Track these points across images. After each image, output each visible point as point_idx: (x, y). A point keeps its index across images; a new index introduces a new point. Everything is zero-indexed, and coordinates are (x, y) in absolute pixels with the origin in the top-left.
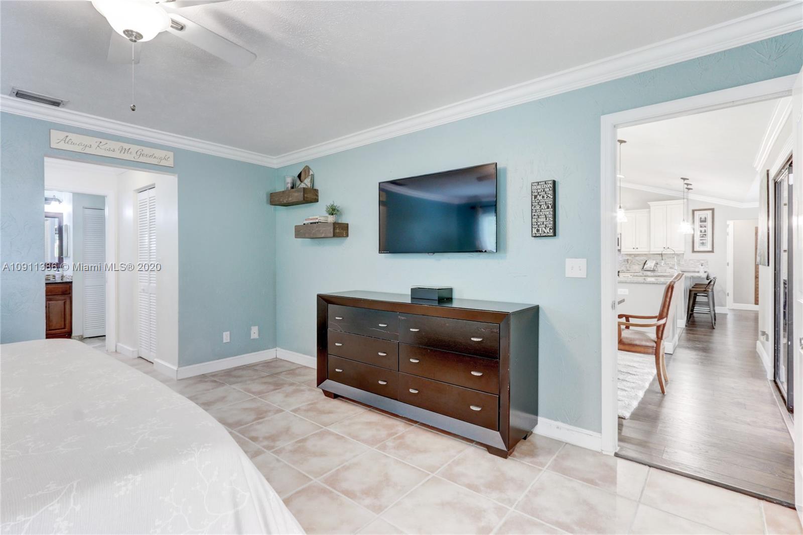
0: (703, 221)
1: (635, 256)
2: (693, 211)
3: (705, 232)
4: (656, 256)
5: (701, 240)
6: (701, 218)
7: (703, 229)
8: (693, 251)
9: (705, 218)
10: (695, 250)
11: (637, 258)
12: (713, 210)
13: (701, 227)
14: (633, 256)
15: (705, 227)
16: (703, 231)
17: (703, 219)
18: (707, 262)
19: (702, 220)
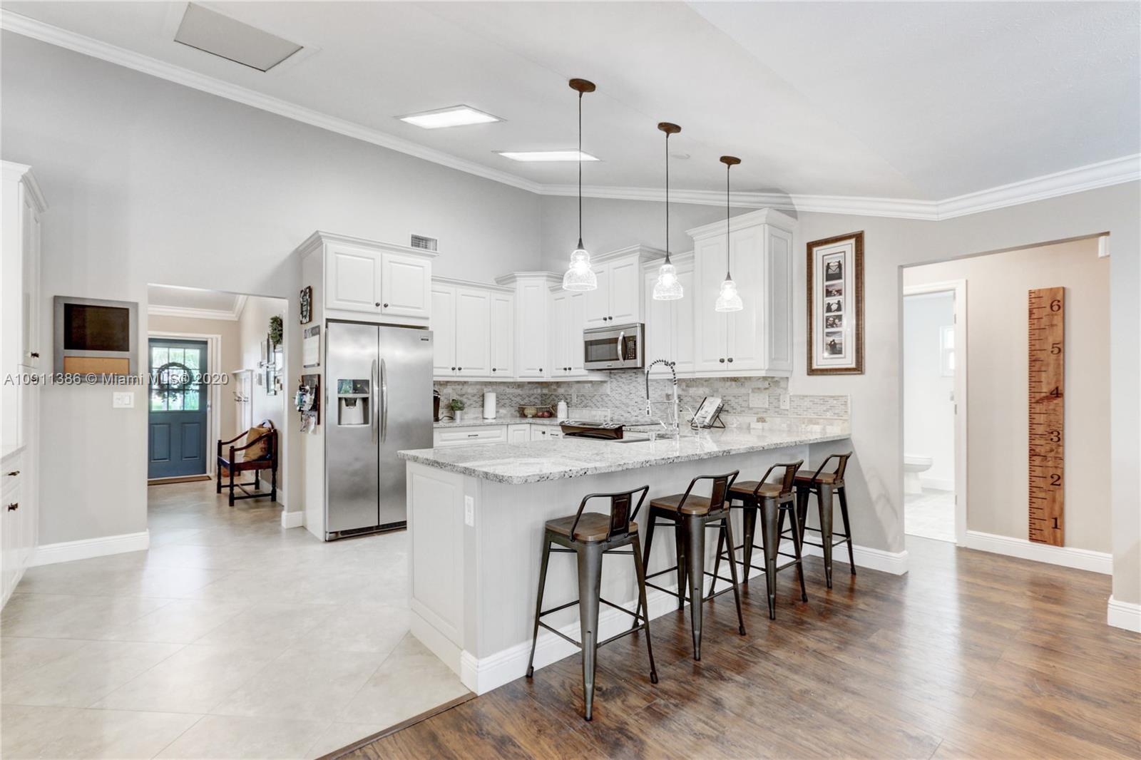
0: (834, 274)
1: (687, 386)
2: (811, 246)
3: (839, 309)
4: (728, 383)
5: (828, 334)
6: (828, 266)
7: (833, 300)
8: (812, 372)
9: (840, 266)
10: (815, 367)
11: (692, 391)
12: (859, 238)
13: (829, 293)
14: (684, 385)
15: (839, 292)
16: (834, 307)
17: (834, 269)
18: (845, 404)
19: (830, 272)
